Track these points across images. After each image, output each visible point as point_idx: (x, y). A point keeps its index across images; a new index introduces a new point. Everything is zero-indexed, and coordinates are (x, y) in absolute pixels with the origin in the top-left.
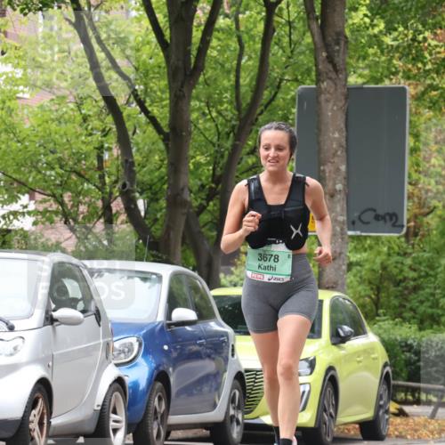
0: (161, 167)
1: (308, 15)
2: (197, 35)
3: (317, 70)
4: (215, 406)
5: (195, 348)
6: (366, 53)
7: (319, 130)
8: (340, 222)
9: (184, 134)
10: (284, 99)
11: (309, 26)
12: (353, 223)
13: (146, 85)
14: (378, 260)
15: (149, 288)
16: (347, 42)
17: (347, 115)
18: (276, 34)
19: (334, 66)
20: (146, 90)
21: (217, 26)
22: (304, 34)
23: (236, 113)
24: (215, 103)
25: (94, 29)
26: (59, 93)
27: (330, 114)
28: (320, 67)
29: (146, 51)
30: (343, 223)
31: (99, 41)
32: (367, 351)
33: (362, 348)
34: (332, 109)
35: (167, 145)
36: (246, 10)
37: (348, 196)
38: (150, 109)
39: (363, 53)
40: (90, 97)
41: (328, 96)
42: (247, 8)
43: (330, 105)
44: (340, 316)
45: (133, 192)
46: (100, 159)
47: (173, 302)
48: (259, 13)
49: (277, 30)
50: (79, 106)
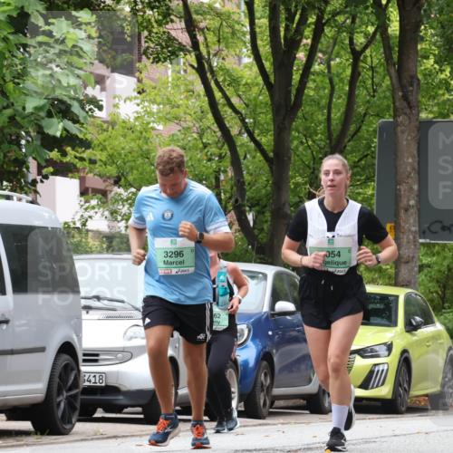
0: (266, 186)
1: (387, 62)
2: (296, 77)
3: (395, 106)
4: (310, 381)
5: (294, 334)
6: (436, 93)
7: (396, 155)
8: (412, 232)
9: (286, 159)
10: (368, 131)
11: (388, 70)
12: (424, 232)
13: (254, 119)
14: (445, 263)
15: (256, 284)
16: (419, 84)
17: (418, 143)
18: (361, 78)
19: (409, 103)
20: (255, 122)
21: (312, 70)
22: (384, 77)
23: (328, 141)
24: (311, 133)
25: (212, 72)
26: (185, 125)
27: (405, 143)
28: (397, 104)
29: (255, 90)
30: (415, 232)
31: (217, 83)
32: (435, 337)
33: (431, 335)
34: (407, 140)
35: (271, 168)
36: (337, 57)
37: (419, 210)
38: (258, 138)
39: (433, 94)
40: (209, 127)
41: (403, 128)
42: (338, 55)
43: (405, 135)
44: (413, 309)
45: (244, 206)
46: (217, 179)
47: (276, 296)
48: (347, 60)
49: (362, 74)
50: (201, 135)
